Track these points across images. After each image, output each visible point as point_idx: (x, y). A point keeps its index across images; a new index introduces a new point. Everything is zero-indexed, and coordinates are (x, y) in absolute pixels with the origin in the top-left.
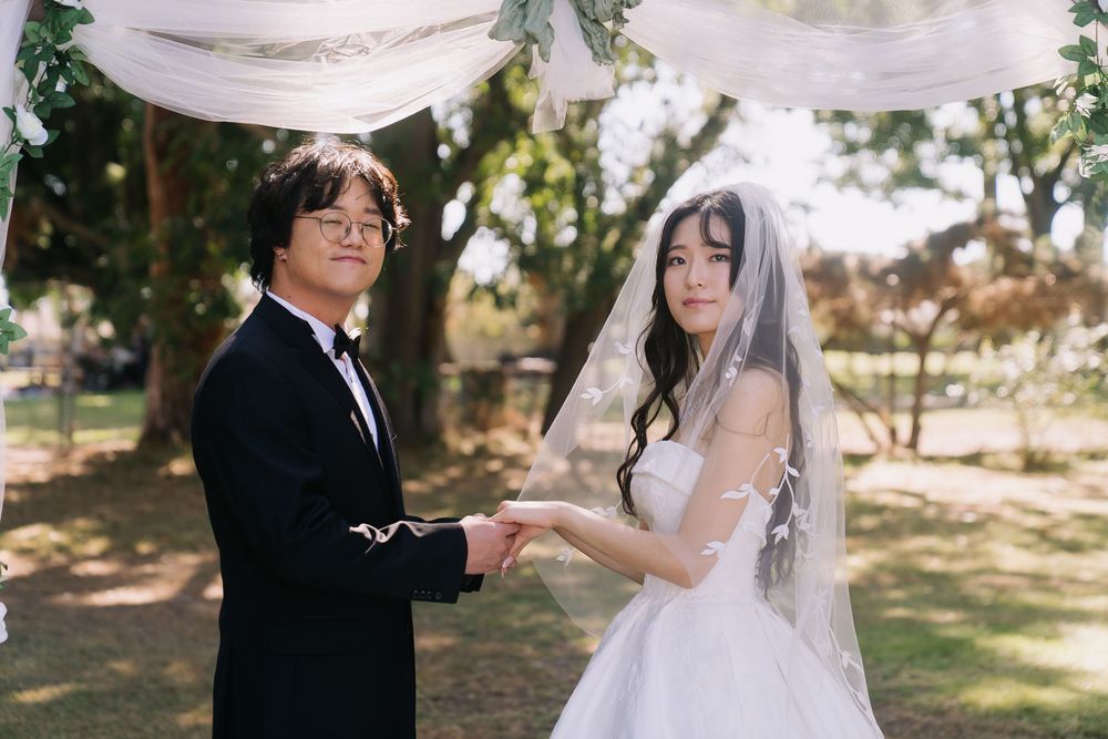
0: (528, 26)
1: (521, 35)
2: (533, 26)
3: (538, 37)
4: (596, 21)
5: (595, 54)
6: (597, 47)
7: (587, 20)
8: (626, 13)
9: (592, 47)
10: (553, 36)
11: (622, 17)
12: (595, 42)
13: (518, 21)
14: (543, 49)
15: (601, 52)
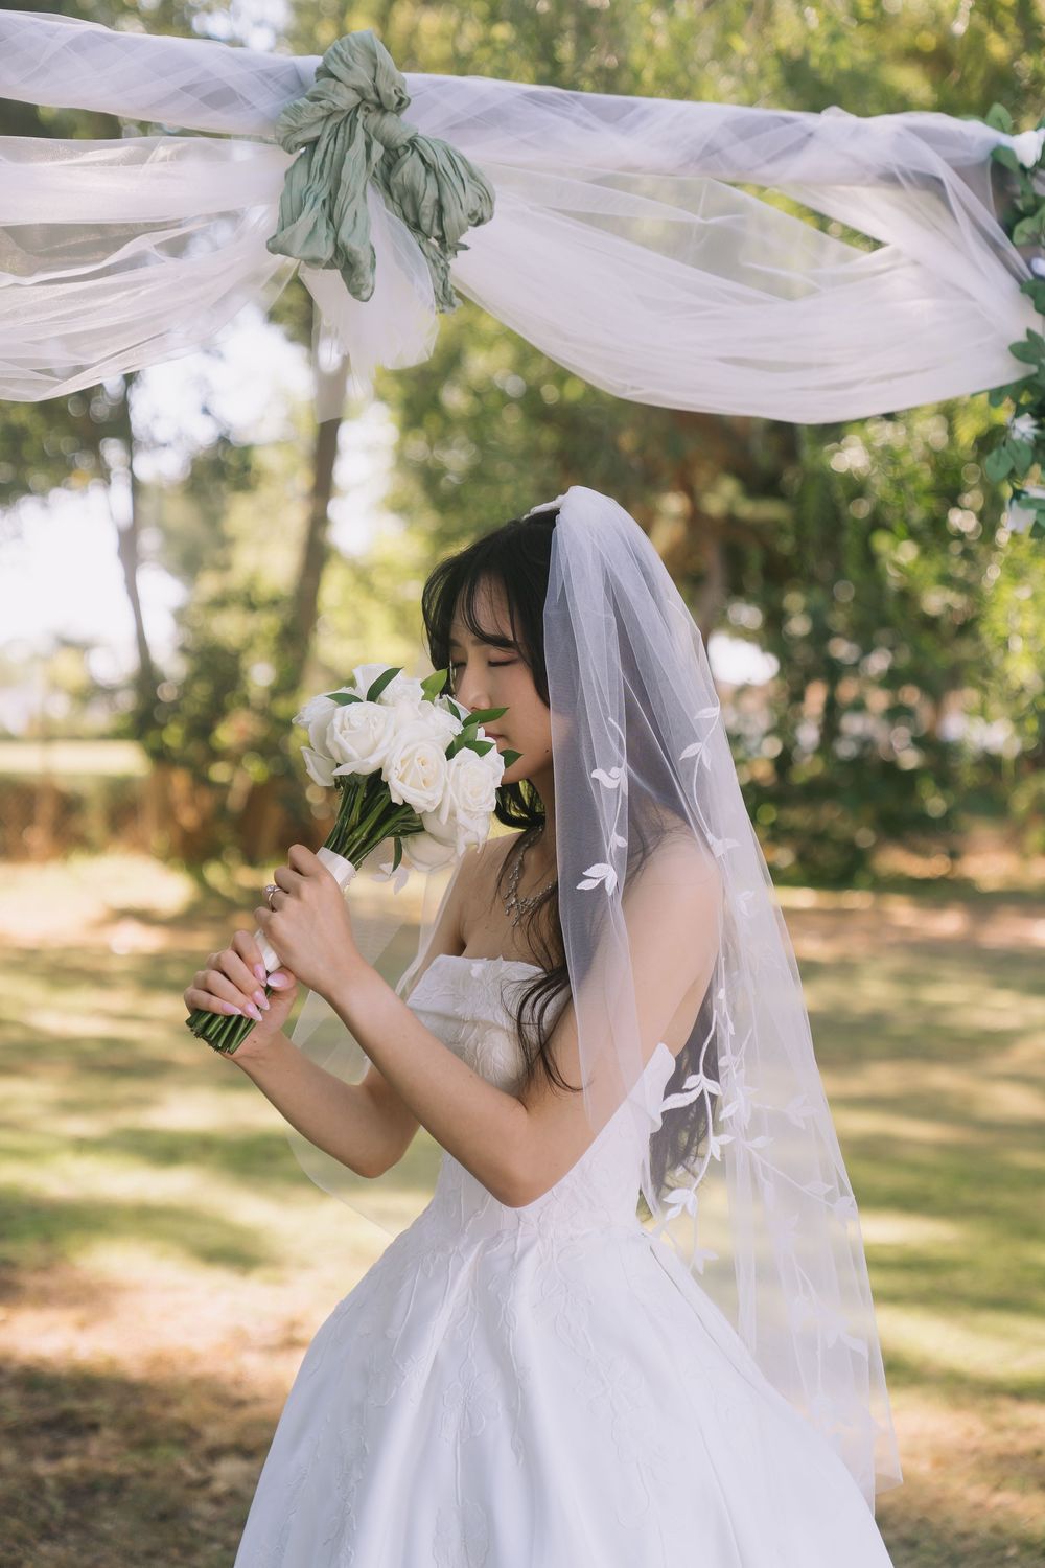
1: (328, 253)
3: (358, 256)
14: (366, 278)
15: (440, 292)
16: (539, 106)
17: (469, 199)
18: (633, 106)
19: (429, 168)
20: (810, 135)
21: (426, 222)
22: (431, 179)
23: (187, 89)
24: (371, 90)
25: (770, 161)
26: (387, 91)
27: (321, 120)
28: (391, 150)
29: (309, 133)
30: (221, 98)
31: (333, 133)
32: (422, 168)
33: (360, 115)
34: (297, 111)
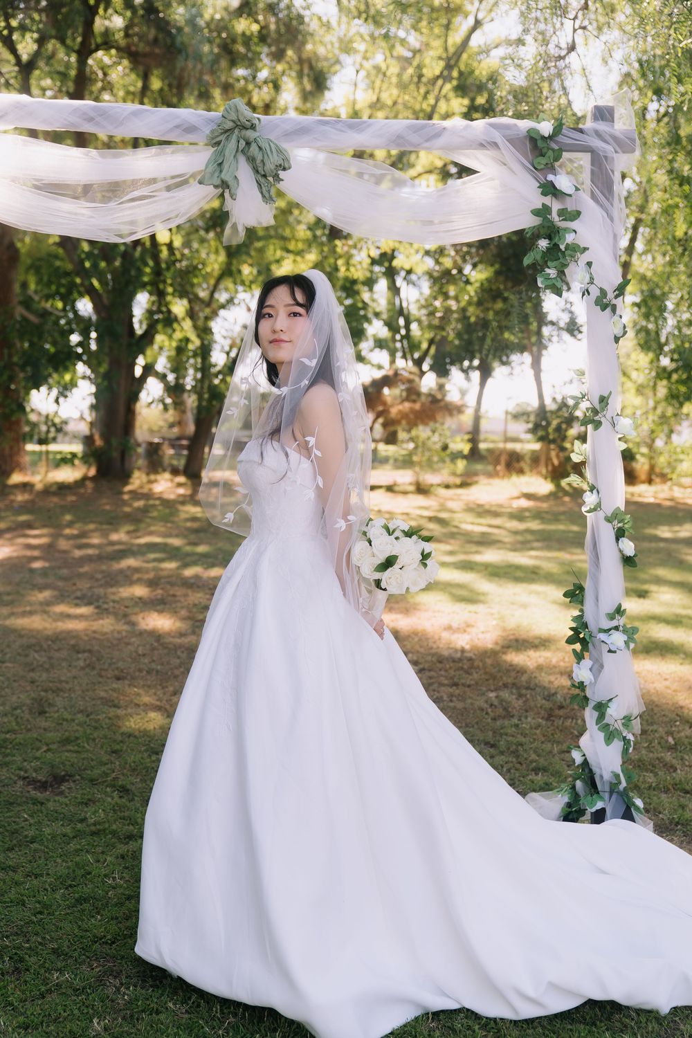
0: (223, 176)
1: (218, 182)
2: (226, 177)
3: (230, 183)
4: (264, 177)
5: (263, 196)
6: (265, 192)
7: (259, 176)
8: (282, 174)
9: (262, 193)
10: (238, 184)
11: (278, 176)
12: (264, 189)
13: (217, 174)
14: (233, 191)
15: (267, 195)
16: (323, 125)
17: (273, 160)
19: (260, 148)
21: (260, 169)
22: (261, 152)
23: (177, 127)
24: (238, 121)
25: (427, 141)
26: (243, 121)
27: (222, 134)
28: (248, 144)
29: (218, 139)
30: (191, 129)
31: (227, 138)
32: (257, 148)
33: (236, 131)
34: (212, 131)
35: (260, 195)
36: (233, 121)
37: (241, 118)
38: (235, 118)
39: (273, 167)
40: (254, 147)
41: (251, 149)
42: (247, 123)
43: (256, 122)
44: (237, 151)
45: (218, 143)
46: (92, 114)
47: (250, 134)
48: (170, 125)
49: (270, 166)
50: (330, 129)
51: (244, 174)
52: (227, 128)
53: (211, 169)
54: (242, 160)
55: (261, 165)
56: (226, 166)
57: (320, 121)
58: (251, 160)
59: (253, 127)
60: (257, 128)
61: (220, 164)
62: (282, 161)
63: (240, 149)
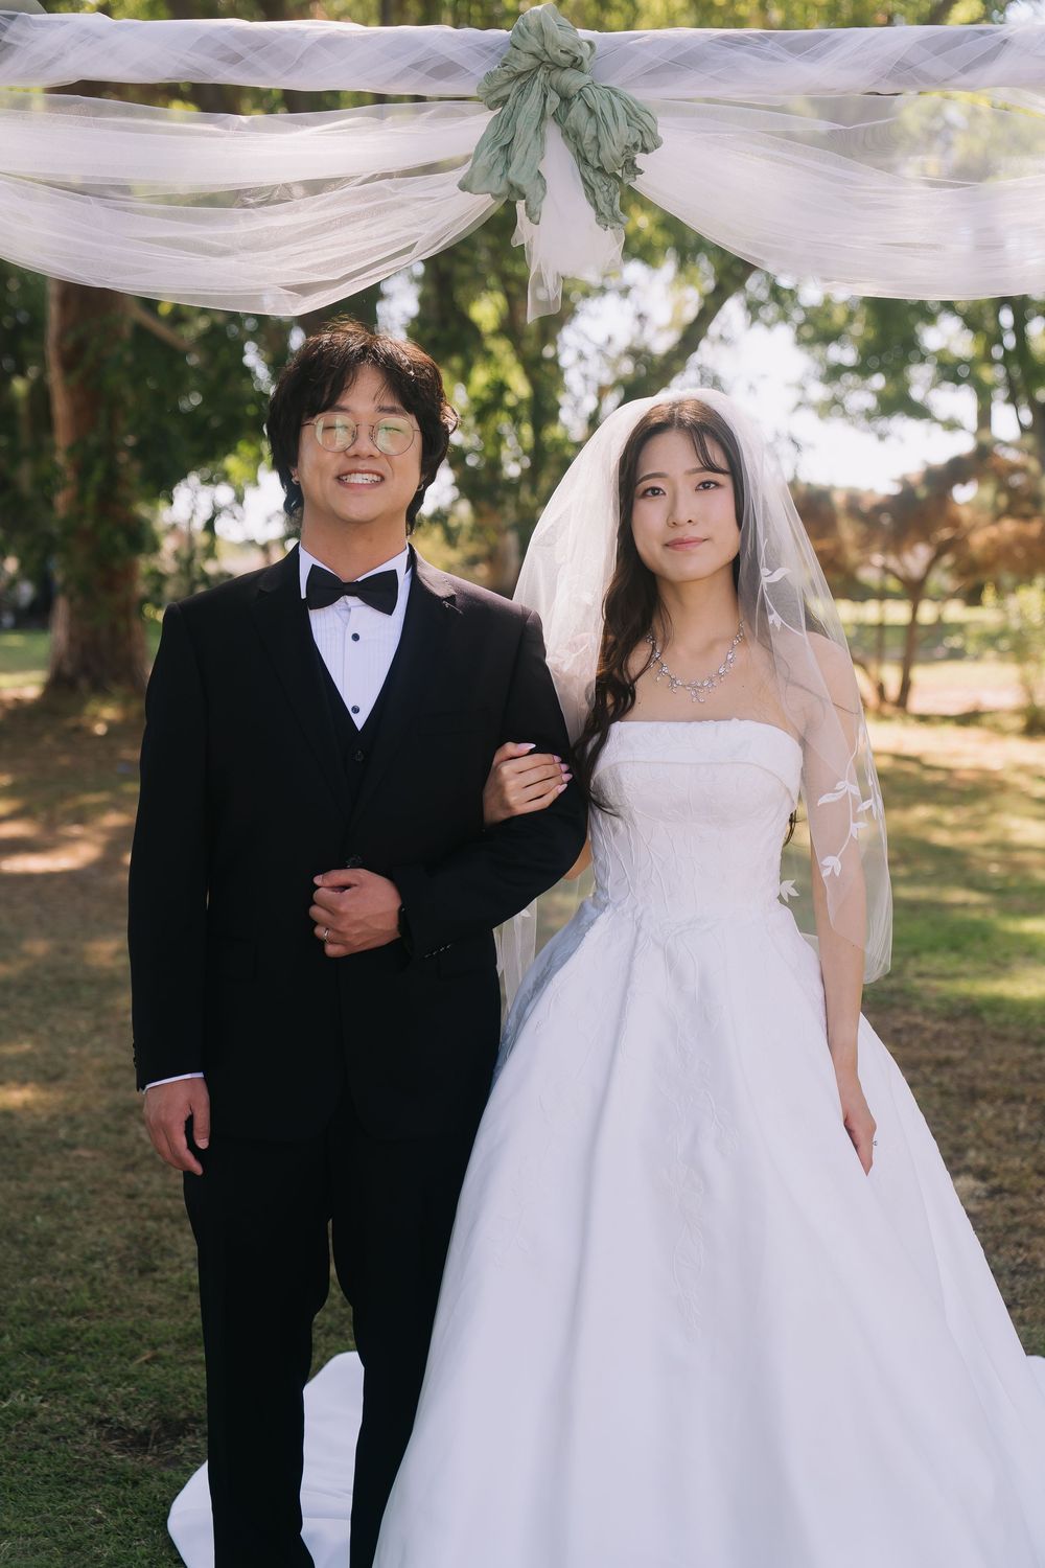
1: (503, 188)
2: (519, 175)
3: (526, 190)
4: (601, 170)
5: (600, 214)
6: (602, 205)
7: (589, 169)
8: (641, 160)
9: (595, 205)
10: (544, 189)
11: (634, 166)
12: (600, 197)
13: (499, 170)
14: (532, 206)
15: (607, 212)
16: (731, 47)
17: (622, 134)
18: (826, 36)
19: (591, 111)
20: (1005, 42)
21: (590, 156)
22: (593, 120)
23: (416, 66)
24: (543, 53)
25: (965, 70)
26: (555, 53)
27: (509, 81)
28: (566, 100)
29: (502, 93)
30: (446, 69)
31: (521, 91)
32: (584, 113)
33: (541, 74)
34: (490, 76)
35: (591, 211)
36: (533, 54)
37: (550, 48)
38: (536, 47)
39: (617, 151)
40: (578, 109)
41: (572, 113)
42: (564, 57)
43: (585, 52)
44: (543, 117)
45: (503, 101)
46: (238, 48)
47: (571, 80)
48: (400, 64)
49: (611, 151)
50: (746, 55)
51: (557, 164)
52: (520, 69)
53: (485, 159)
54: (553, 132)
55: (594, 147)
56: (518, 154)
57: (725, 38)
58: (572, 136)
59: (576, 64)
60: (587, 65)
61: (506, 148)
62: (639, 136)
63: (550, 109)
